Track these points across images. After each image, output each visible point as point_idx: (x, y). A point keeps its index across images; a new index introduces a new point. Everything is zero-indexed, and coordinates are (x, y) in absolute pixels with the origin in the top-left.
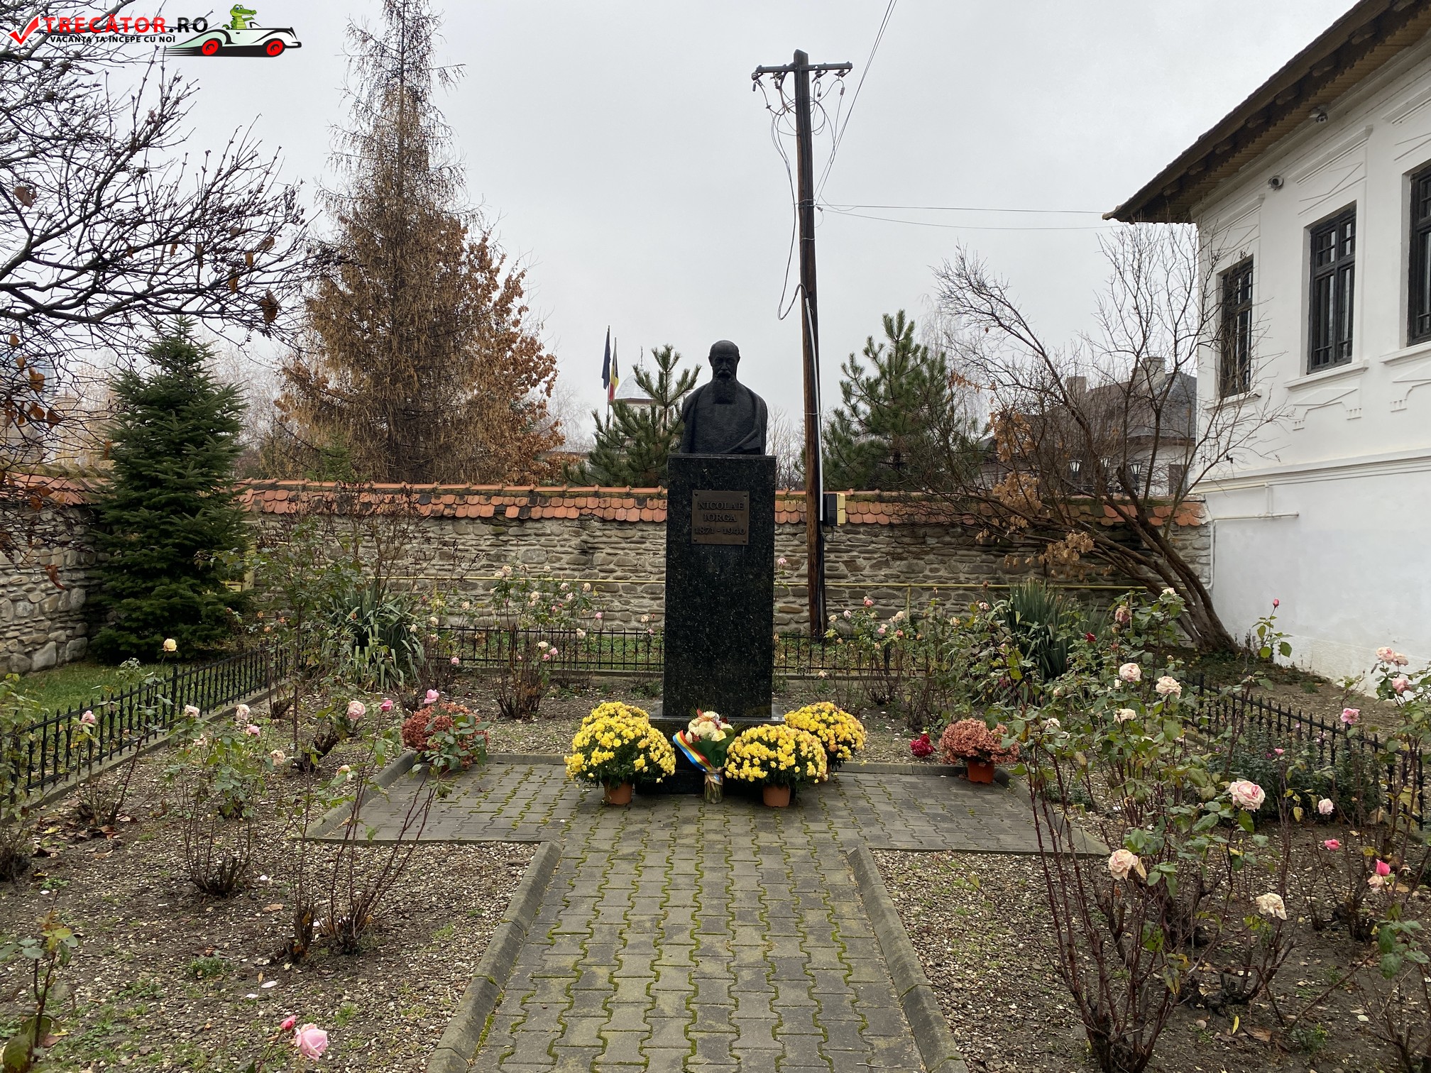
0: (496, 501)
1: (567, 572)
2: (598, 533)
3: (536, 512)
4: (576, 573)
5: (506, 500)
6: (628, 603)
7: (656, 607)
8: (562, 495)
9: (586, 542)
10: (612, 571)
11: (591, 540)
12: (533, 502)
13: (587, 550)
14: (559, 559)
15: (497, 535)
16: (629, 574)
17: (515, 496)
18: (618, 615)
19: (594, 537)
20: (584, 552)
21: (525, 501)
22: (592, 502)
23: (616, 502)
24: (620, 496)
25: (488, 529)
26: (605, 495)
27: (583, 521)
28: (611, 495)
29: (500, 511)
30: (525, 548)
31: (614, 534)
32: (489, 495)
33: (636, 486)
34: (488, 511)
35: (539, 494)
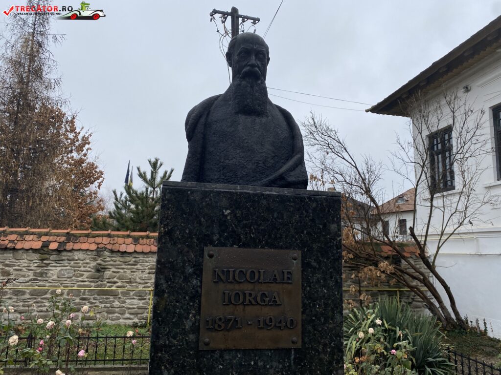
0: (44, 239)
1: (86, 283)
2: (108, 259)
3: (69, 246)
4: (92, 284)
5: (51, 238)
6: (124, 302)
7: (141, 305)
8: (87, 236)
9: (100, 265)
10: (115, 282)
11: (103, 263)
12: (68, 240)
13: (100, 270)
14: (82, 275)
15: (42, 260)
16: (125, 284)
17: (57, 236)
18: (117, 310)
19: (105, 261)
20: (98, 271)
21: (63, 239)
22: (105, 240)
23: (121, 240)
24: (124, 236)
25: (36, 256)
26: (114, 236)
27: (99, 252)
28: (118, 236)
29: (46, 245)
30: (60, 268)
31: (118, 259)
32: (40, 235)
33: (134, 231)
34: (38, 245)
35: (73, 235)
